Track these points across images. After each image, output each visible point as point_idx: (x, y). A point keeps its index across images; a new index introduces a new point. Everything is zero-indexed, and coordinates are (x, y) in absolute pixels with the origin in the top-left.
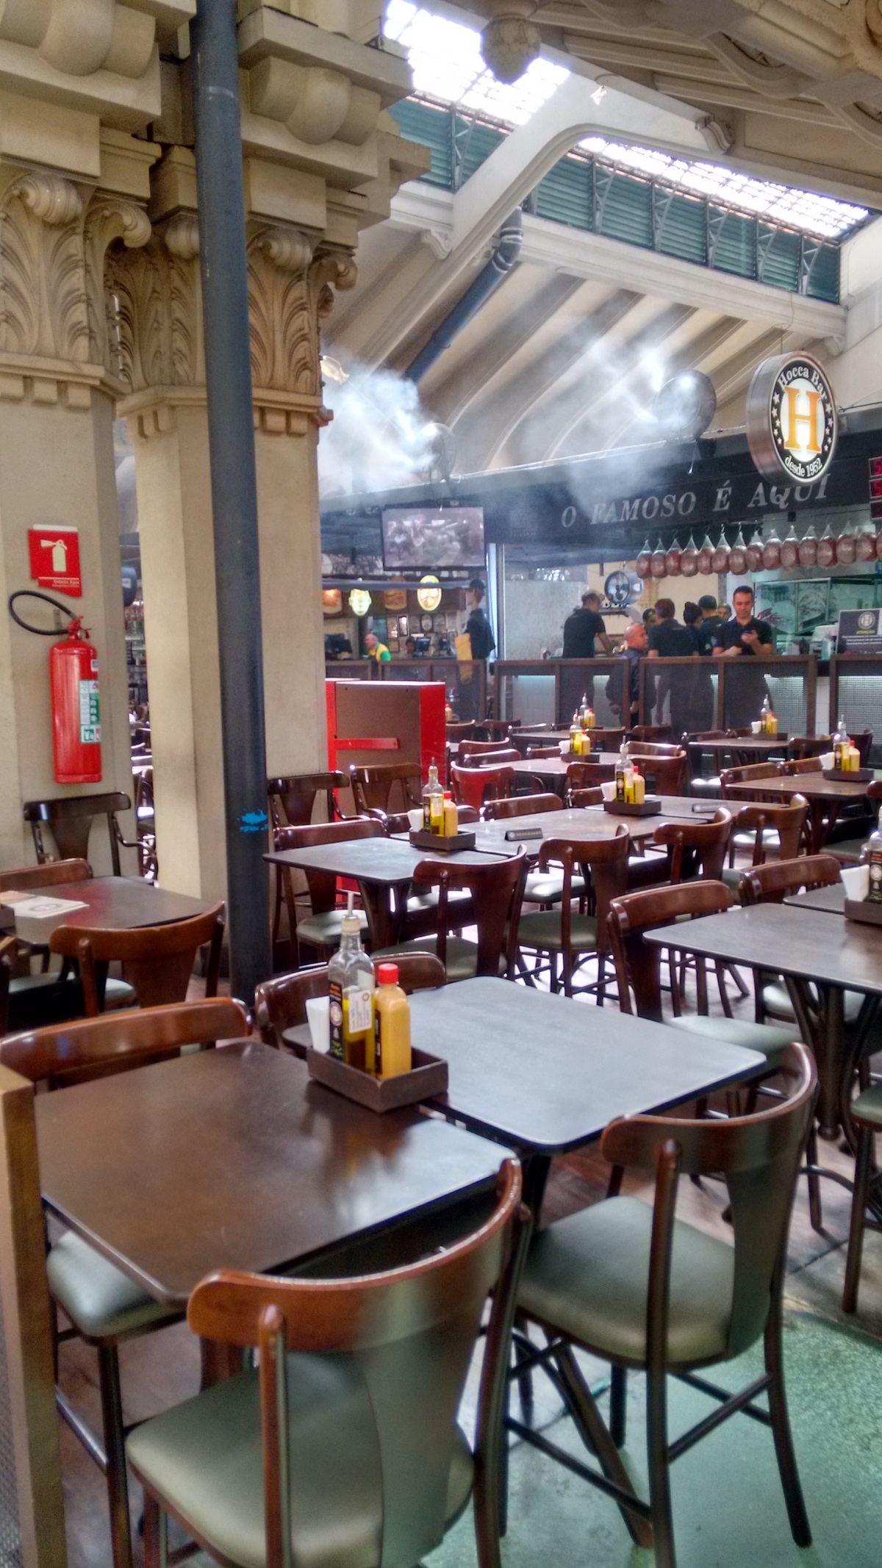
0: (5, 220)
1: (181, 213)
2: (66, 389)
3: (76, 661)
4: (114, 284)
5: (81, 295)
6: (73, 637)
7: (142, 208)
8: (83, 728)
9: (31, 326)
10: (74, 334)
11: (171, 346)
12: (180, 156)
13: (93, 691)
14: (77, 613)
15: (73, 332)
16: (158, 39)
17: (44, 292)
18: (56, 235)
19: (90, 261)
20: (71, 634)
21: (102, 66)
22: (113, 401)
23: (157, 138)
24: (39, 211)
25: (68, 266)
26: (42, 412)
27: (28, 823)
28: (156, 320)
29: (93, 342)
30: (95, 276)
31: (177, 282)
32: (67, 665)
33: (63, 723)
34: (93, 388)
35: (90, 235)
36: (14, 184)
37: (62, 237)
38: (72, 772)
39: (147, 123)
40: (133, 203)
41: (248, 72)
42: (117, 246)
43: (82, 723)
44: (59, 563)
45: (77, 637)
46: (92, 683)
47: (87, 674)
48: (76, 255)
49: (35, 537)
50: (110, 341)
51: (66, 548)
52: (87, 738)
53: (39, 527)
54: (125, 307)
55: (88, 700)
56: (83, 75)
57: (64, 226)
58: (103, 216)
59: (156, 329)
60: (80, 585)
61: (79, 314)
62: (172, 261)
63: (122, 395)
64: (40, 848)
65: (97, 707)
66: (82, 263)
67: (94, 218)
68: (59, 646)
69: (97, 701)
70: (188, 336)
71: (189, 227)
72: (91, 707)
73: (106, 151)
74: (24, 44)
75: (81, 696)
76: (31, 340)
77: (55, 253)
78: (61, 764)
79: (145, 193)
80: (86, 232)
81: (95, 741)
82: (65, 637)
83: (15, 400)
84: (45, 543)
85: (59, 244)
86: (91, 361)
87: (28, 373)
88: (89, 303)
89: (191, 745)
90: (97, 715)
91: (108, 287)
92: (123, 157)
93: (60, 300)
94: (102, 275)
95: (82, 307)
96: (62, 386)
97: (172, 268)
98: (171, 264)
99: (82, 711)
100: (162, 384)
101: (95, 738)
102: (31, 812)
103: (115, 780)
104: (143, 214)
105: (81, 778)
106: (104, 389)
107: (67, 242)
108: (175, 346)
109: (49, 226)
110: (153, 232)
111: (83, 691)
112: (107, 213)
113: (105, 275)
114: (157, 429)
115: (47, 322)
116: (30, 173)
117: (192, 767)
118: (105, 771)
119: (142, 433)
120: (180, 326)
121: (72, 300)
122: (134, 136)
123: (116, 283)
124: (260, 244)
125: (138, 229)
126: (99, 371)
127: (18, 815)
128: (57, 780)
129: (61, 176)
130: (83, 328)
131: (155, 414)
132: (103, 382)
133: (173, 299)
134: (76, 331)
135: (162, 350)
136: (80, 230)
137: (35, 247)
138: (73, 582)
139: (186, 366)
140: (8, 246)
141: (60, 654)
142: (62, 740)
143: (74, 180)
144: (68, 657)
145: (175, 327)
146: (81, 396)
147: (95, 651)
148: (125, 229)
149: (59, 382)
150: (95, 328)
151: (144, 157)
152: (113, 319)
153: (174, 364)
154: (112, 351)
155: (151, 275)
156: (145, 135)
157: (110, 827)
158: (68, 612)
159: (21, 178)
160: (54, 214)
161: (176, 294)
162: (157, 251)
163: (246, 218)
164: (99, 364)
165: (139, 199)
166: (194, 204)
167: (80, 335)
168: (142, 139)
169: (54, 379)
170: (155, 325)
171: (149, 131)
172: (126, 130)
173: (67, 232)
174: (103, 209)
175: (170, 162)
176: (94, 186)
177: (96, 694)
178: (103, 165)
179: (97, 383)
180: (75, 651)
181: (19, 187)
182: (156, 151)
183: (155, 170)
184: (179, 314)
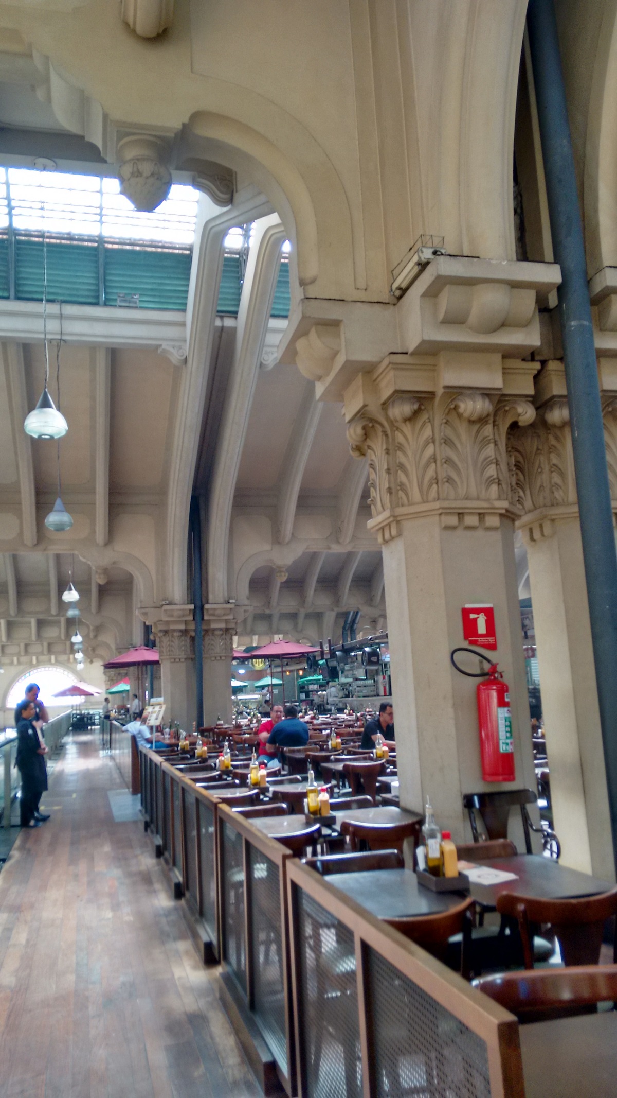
0: (446, 423)
1: (555, 399)
2: (484, 518)
3: (494, 695)
4: (512, 449)
5: (493, 459)
6: (492, 678)
7: (530, 401)
8: (501, 742)
9: (462, 482)
10: (489, 484)
11: (550, 482)
12: (553, 365)
13: (507, 715)
14: (494, 661)
15: (488, 482)
16: (537, 301)
17: (470, 462)
18: (476, 427)
19: (497, 437)
20: (491, 676)
21: (504, 325)
22: (513, 521)
23: (537, 358)
24: (466, 415)
25: (484, 443)
26: (469, 533)
27: (466, 810)
28: (540, 467)
29: (500, 486)
30: (500, 448)
31: (553, 441)
32: (489, 696)
33: (487, 735)
34: (501, 515)
35: (497, 423)
36: (451, 402)
37: (480, 427)
38: (495, 774)
39: (531, 351)
40: (524, 399)
41: (597, 307)
42: (514, 426)
43: (501, 738)
44: (482, 628)
45: (494, 677)
46: (506, 709)
47: (502, 703)
48: (489, 436)
49: (466, 612)
50: (511, 484)
51: (486, 618)
52: (504, 749)
53: (468, 606)
54: (519, 462)
55: (504, 721)
56: (492, 332)
57: (482, 420)
58: (505, 410)
59: (541, 472)
60: (495, 642)
61: (492, 471)
62: (549, 429)
63: (519, 516)
64: (474, 829)
65: (510, 726)
66: (492, 441)
67: (499, 412)
68: (483, 684)
69: (510, 722)
70: (562, 474)
71: (561, 407)
72: (506, 726)
73: (505, 372)
74: (458, 323)
75: (499, 719)
76: (462, 491)
77: (476, 437)
78: (487, 767)
79: (531, 391)
80: (494, 421)
81: (510, 751)
82: (487, 678)
83: (454, 528)
84: (472, 616)
85: (478, 432)
86: (499, 499)
87: (460, 511)
88: (497, 464)
89: (577, 756)
90: (511, 732)
91: (508, 452)
92: (515, 373)
93: (479, 464)
94: (504, 445)
95: (493, 466)
96: (481, 516)
97: (550, 433)
98: (549, 432)
99: (500, 729)
100: (545, 506)
101: (509, 749)
102: (468, 801)
103: (524, 780)
104: (530, 405)
105: (501, 778)
106: (509, 514)
107: (482, 430)
108: (553, 481)
109: (471, 422)
110: (537, 414)
111: (501, 715)
112: (507, 408)
113: (506, 445)
114: (543, 535)
115: (472, 480)
116: (461, 394)
117: (580, 771)
118: (518, 773)
119: (532, 539)
120: (555, 468)
121: (487, 463)
122: (523, 360)
123: (513, 448)
124: (610, 409)
125: (527, 414)
126: (505, 504)
127: (458, 804)
128: (484, 779)
129: (479, 392)
130: (494, 479)
131: (541, 526)
132: (507, 510)
133: (551, 452)
134: (490, 481)
135: (545, 485)
136: (491, 421)
137: (464, 436)
138: (491, 640)
139: (561, 493)
140: (448, 438)
141: (484, 689)
142: (487, 749)
143: (486, 393)
144: (489, 691)
145: (553, 469)
146: (493, 521)
147: (507, 687)
148: (519, 415)
149: (480, 514)
150: (501, 478)
151: (529, 371)
152: (512, 470)
153: (553, 493)
154: (512, 490)
155: (536, 440)
156: (529, 358)
157: (522, 816)
158: (488, 661)
159: (456, 397)
160: (475, 415)
161: (552, 449)
162: (541, 425)
163: (600, 394)
164: (504, 500)
165: (527, 396)
166: (565, 393)
167: (492, 483)
168: (528, 361)
169: (476, 513)
170: (540, 470)
171: (532, 355)
172: (518, 358)
173: (483, 423)
174: (505, 406)
175: (547, 370)
176: (499, 394)
177: (509, 717)
178: (504, 381)
179: (504, 511)
180: (494, 687)
181: (454, 403)
182: (538, 366)
183: (536, 378)
184: (555, 460)
